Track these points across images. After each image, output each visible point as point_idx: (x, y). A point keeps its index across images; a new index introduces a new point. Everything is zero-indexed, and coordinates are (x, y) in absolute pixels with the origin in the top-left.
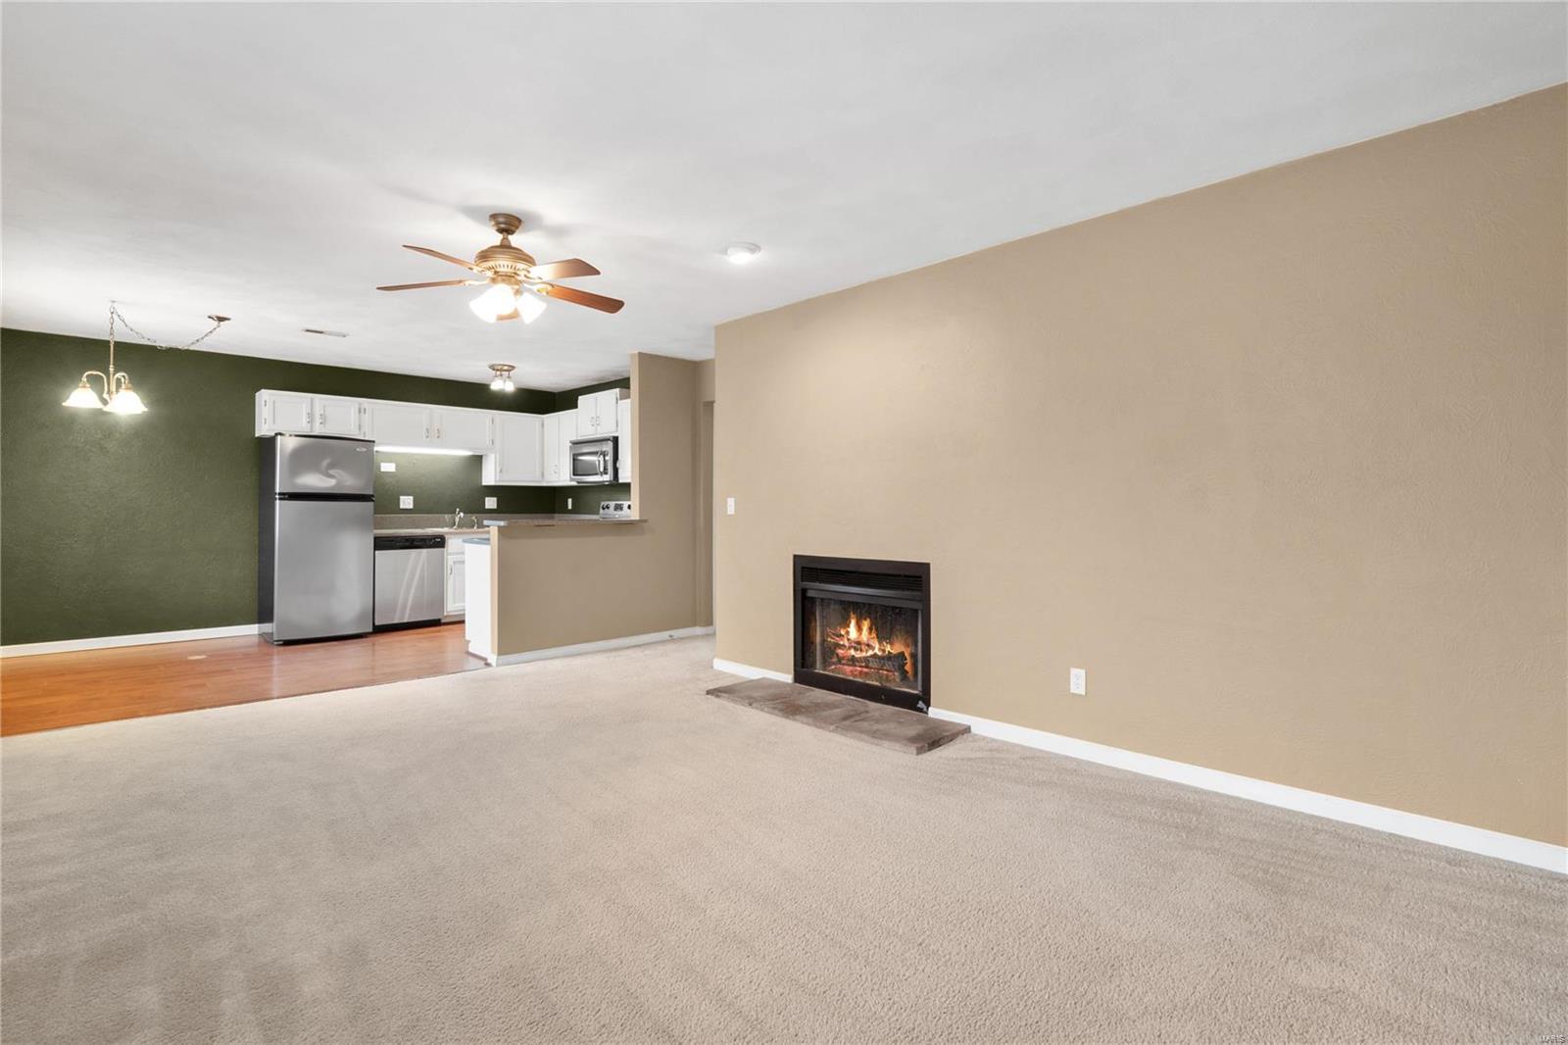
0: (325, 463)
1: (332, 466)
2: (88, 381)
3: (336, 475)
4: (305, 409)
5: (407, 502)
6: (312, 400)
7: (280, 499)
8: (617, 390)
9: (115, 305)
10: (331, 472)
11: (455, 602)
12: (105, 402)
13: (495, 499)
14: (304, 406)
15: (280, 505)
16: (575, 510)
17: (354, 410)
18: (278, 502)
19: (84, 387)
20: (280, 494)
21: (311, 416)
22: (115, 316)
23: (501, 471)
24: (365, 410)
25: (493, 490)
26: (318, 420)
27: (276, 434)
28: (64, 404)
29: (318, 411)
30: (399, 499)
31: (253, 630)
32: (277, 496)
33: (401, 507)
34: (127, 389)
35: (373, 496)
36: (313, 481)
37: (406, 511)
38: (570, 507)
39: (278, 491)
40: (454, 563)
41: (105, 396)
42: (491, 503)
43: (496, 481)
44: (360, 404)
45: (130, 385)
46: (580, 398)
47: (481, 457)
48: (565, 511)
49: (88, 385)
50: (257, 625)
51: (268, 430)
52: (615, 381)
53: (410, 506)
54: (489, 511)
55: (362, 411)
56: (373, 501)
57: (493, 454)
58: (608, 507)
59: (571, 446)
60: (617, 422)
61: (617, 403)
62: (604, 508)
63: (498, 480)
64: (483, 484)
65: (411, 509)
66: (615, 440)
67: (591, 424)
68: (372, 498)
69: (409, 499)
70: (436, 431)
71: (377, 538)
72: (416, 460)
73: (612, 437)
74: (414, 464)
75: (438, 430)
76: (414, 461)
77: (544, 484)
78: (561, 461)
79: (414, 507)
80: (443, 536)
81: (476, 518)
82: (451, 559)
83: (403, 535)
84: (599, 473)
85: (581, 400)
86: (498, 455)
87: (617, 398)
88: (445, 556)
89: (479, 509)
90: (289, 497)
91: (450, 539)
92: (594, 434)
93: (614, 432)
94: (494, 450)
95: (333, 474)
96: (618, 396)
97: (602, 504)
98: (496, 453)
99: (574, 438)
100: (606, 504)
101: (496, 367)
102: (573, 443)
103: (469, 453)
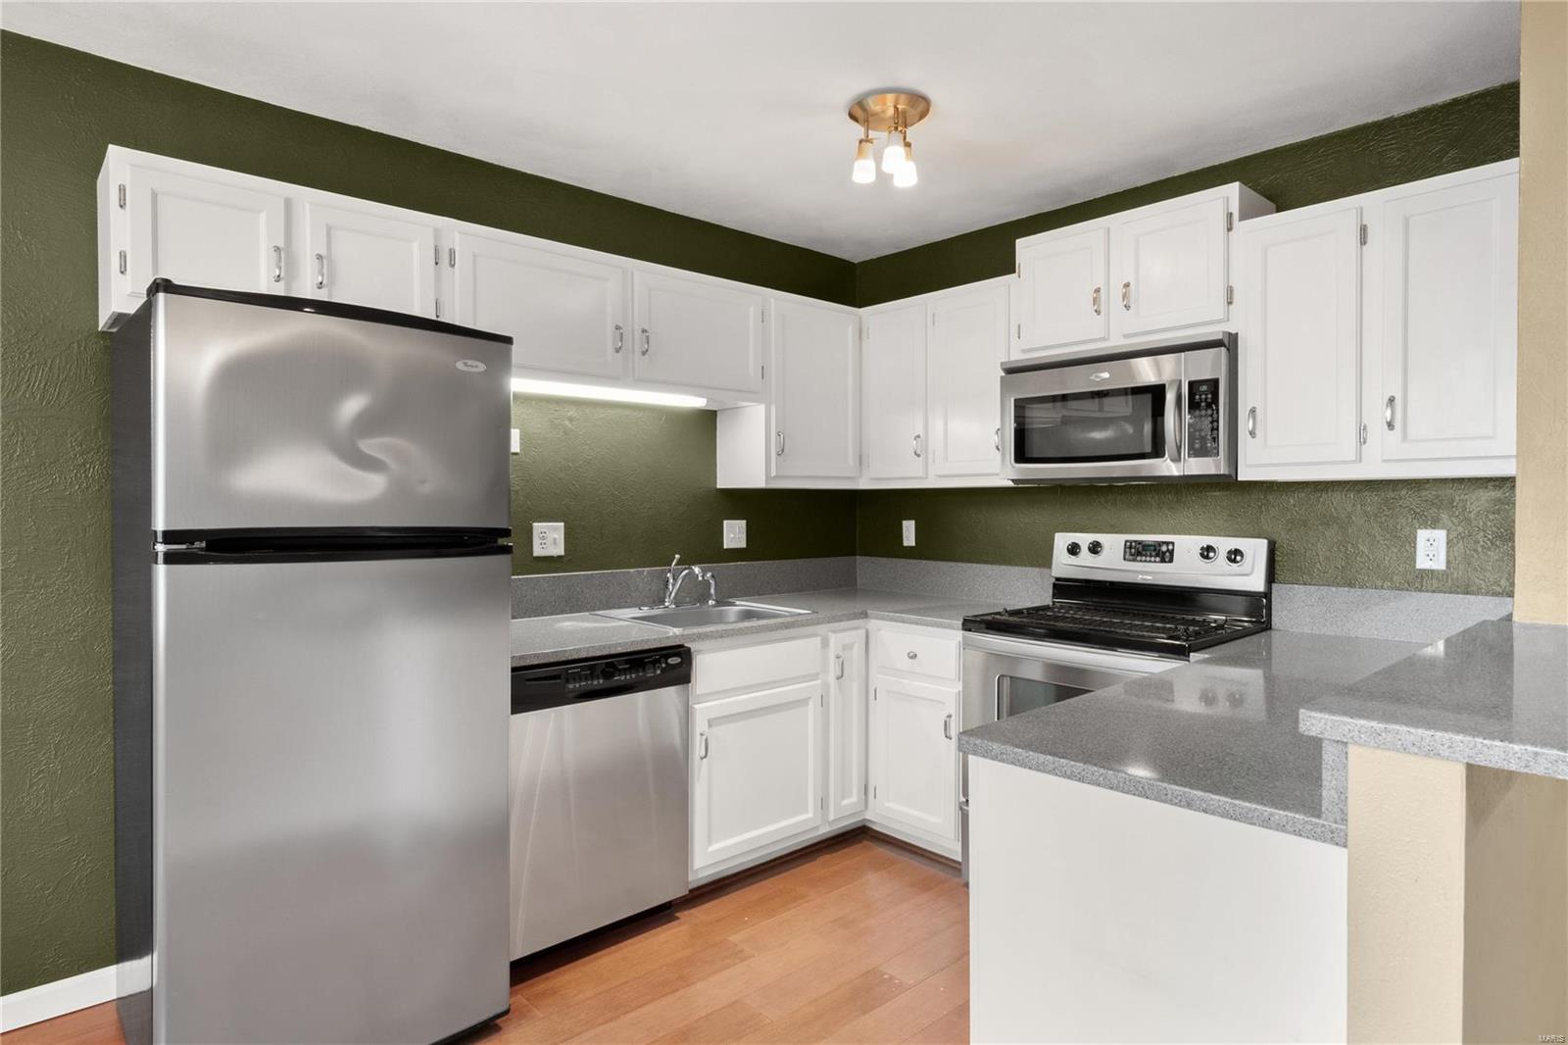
0: (352, 406)
1: (369, 423)
3: (387, 456)
4: (266, 232)
5: (549, 538)
6: (288, 204)
7: (171, 559)
8: (1230, 191)
10: (369, 446)
11: (710, 842)
13: (745, 523)
14: (264, 218)
16: (925, 552)
17: (419, 254)
18: (161, 571)
20: (170, 537)
21: (285, 258)
23: (781, 452)
24: (452, 253)
25: (742, 502)
26: (308, 273)
29: (305, 243)
30: (530, 531)
32: (161, 548)
33: (538, 551)
35: (506, 533)
37: (549, 563)
40: (711, 723)
42: (734, 533)
43: (768, 478)
44: (437, 232)
47: (713, 414)
48: (899, 551)
53: (559, 550)
54: (736, 554)
55: (443, 257)
56: (507, 550)
57: (762, 408)
58: (1095, 548)
59: (1002, 377)
60: (1230, 291)
61: (1230, 229)
62: (1074, 549)
63: (773, 474)
64: (718, 487)
65: (560, 557)
66: (1229, 344)
67: (1091, 308)
68: (502, 541)
69: (555, 529)
70: (638, 334)
71: (513, 670)
72: (571, 420)
73: (1220, 337)
74: (565, 433)
75: (644, 331)
76: (567, 423)
77: (863, 484)
78: (937, 426)
79: (562, 552)
80: (681, 646)
81: (713, 576)
82: (703, 711)
83: (584, 655)
84: (1157, 451)
85: (1026, 248)
86: (773, 409)
87: (1230, 215)
88: (696, 706)
89: (712, 552)
90: (208, 548)
91: (699, 651)
92: (1103, 339)
93: (1219, 322)
94: (754, 395)
95: (380, 455)
96: (1235, 210)
97: (1062, 541)
98: (760, 401)
99: (1012, 359)
100: (1084, 539)
101: (874, 105)
102: (1011, 371)
103: (698, 402)
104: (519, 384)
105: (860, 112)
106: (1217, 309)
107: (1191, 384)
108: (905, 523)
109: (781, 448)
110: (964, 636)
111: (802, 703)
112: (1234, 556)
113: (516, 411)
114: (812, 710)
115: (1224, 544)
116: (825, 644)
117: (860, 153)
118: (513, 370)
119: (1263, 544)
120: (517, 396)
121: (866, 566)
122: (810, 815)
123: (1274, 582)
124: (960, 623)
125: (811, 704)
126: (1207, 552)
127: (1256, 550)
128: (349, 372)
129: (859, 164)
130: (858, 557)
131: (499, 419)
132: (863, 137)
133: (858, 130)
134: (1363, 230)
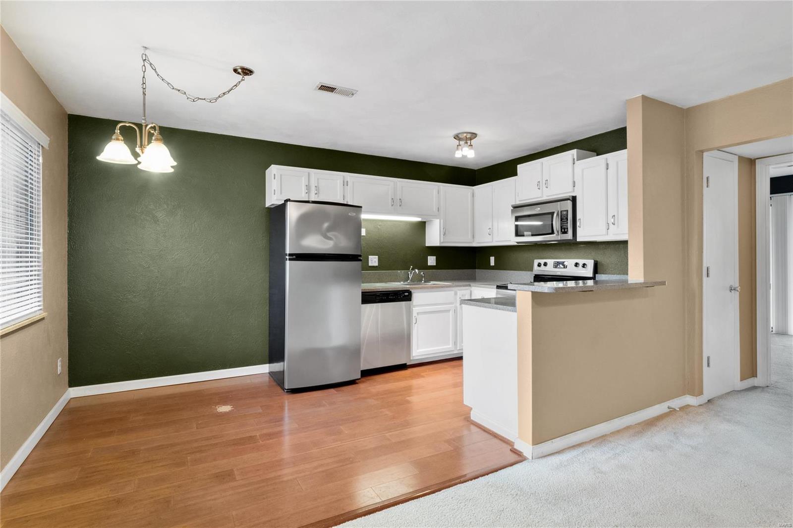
0: (326, 225)
1: (330, 229)
2: (121, 133)
3: (333, 238)
4: (304, 182)
5: (373, 261)
6: (309, 174)
7: (290, 260)
8: (574, 152)
9: (147, 52)
10: (330, 234)
11: (418, 349)
12: (136, 155)
13: (435, 257)
14: (303, 178)
15: (289, 263)
16: (498, 267)
17: (339, 182)
18: (288, 262)
19: (118, 139)
20: (290, 255)
21: (308, 187)
22: (147, 65)
23: (445, 234)
24: (347, 182)
25: (434, 250)
26: (313, 191)
27: (286, 201)
28: (98, 158)
29: (313, 184)
30: (368, 258)
31: (264, 369)
32: (287, 257)
33: (370, 265)
34: (157, 140)
35: (360, 256)
36: (314, 243)
37: (373, 268)
38: (492, 263)
39: (288, 252)
40: (418, 314)
41: (138, 150)
42: (432, 261)
43: (440, 242)
44: (344, 177)
45: (160, 137)
46: (518, 166)
47: (425, 222)
48: (488, 267)
49: (121, 138)
50: (268, 365)
51: (277, 200)
52: (573, 143)
53: (376, 264)
54: (432, 267)
55: (345, 183)
56: (360, 260)
57: (438, 220)
58: (545, 264)
59: (512, 210)
60: (574, 182)
61: (574, 164)
62: (539, 265)
63: (442, 241)
64: (426, 245)
65: (377, 266)
66: (574, 199)
67: (537, 188)
68: (359, 258)
69: (375, 258)
70: (398, 200)
71: (362, 292)
72: (380, 225)
73: (568, 197)
74: (379, 229)
75: (400, 199)
76: (379, 226)
77: (475, 245)
78: (495, 224)
79: (377, 265)
80: (409, 290)
81: (423, 274)
82: (415, 310)
83: (381, 290)
84: (553, 233)
85: (520, 168)
86: (442, 221)
87: (574, 159)
88: (414, 308)
89: (424, 266)
90: (296, 258)
91: (414, 293)
92: (541, 197)
93: (570, 192)
94: (436, 217)
95: (331, 236)
96: (575, 157)
97: (536, 262)
98: (437, 219)
99: (517, 203)
100: (542, 261)
101: (460, 136)
102: (516, 207)
103: (419, 219)
104: (364, 216)
105: (457, 137)
106: (570, 188)
107: (561, 211)
108: (491, 258)
109: (445, 233)
110: (497, 291)
111: (449, 311)
112: (584, 265)
113: (363, 224)
114: (451, 313)
115: (581, 262)
116: (456, 294)
117: (457, 149)
118: (362, 213)
119: (592, 261)
120: (363, 219)
121: (478, 272)
122: (451, 346)
123: (597, 273)
124: (496, 286)
125: (451, 312)
126: (576, 265)
127: (590, 264)
128: (325, 216)
129: (457, 152)
130: (477, 270)
131: (358, 225)
132: (458, 144)
133: (457, 142)
134: (607, 165)
